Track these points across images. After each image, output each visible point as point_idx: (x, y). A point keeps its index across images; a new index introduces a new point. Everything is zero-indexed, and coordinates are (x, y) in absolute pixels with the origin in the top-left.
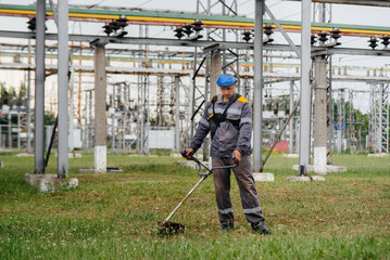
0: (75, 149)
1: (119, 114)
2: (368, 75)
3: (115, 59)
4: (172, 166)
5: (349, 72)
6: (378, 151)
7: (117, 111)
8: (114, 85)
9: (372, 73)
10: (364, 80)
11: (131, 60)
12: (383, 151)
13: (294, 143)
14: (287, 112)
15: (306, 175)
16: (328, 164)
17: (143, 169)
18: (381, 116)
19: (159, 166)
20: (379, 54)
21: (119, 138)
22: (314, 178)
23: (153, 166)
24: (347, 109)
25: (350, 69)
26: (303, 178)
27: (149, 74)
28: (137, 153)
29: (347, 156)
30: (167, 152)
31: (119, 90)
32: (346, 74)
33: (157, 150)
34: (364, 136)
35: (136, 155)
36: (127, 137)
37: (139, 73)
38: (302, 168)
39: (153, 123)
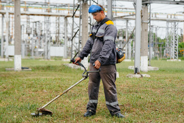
0: (10, 56)
1: (35, 38)
2: (168, 17)
3: (31, 7)
4: (60, 67)
5: (157, 16)
6: (172, 58)
7: (34, 36)
8: (33, 22)
9: (169, 17)
10: (165, 20)
11: (40, 8)
12: (175, 58)
13: (128, 53)
14: (124, 37)
15: (138, 73)
16: (149, 65)
17: (43, 69)
18: (174, 40)
19: (53, 67)
20: (178, 4)
21: (36, 50)
22: (144, 75)
23: (49, 67)
24: (155, 36)
25: (158, 14)
26: (137, 76)
27: (50, 16)
28: (44, 59)
29: (156, 61)
30: (60, 58)
31: (36, 25)
32: (156, 17)
33: (56, 57)
34: (163, 50)
35: (43, 60)
36: (40, 50)
37: (45, 15)
38: (136, 69)
39: (54, 43)
